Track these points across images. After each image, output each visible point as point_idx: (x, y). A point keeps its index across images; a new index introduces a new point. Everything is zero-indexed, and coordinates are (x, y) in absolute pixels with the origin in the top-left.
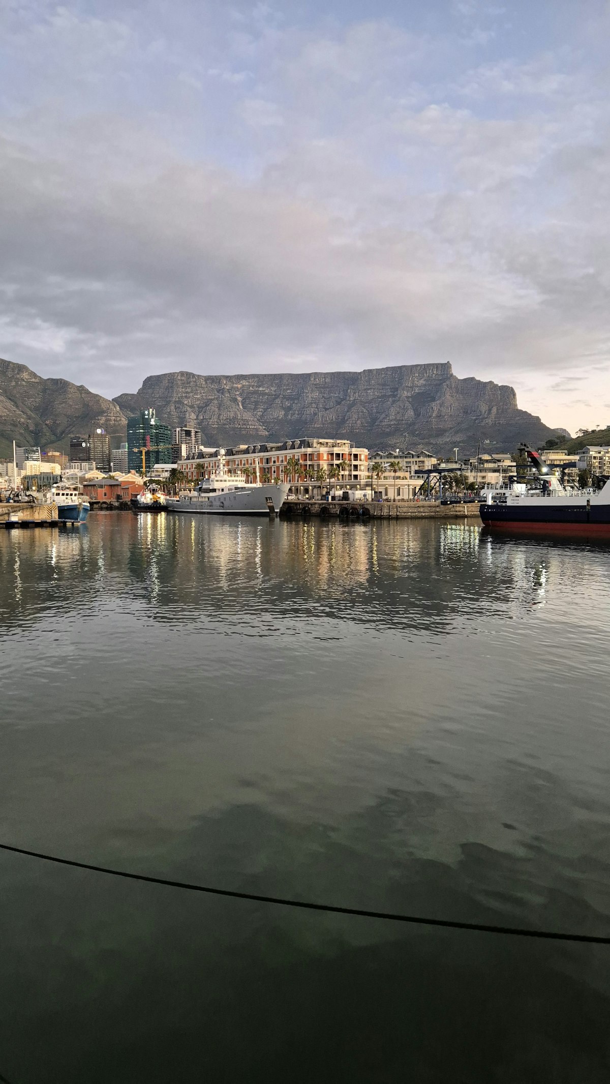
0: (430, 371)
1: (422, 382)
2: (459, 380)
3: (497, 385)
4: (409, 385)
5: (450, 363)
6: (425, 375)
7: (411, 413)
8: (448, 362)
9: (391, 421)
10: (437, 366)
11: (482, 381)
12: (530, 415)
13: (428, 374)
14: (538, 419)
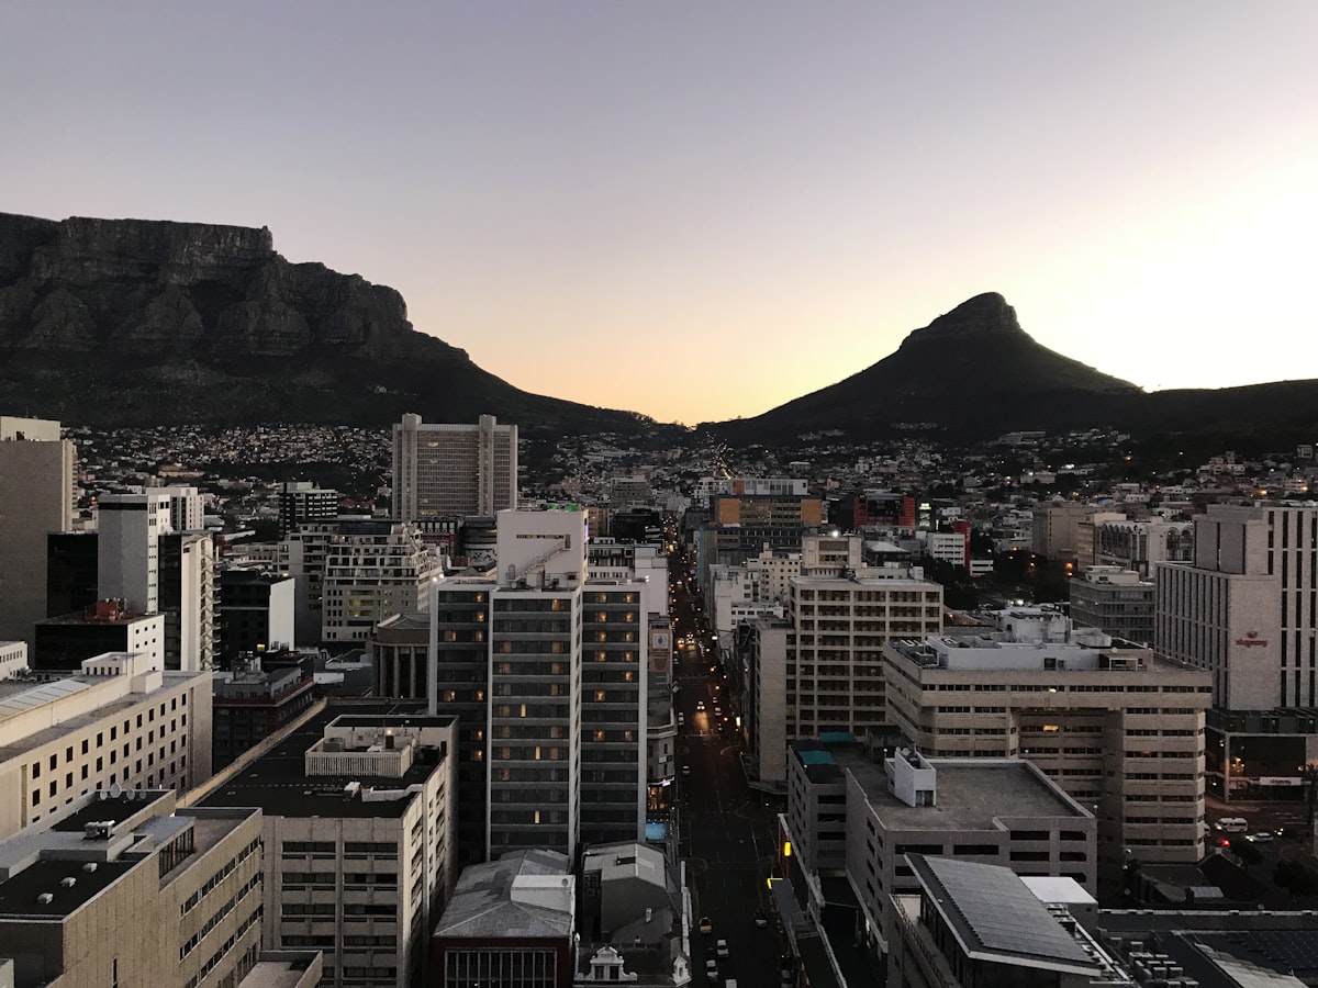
0: (228, 240)
1: (210, 259)
2: (291, 265)
3: (368, 283)
4: (183, 262)
5: (269, 229)
6: (216, 246)
7: (195, 318)
8: (265, 228)
9: (152, 331)
10: (243, 232)
11: (337, 271)
12: (446, 345)
13: (222, 246)
14: (462, 353)
